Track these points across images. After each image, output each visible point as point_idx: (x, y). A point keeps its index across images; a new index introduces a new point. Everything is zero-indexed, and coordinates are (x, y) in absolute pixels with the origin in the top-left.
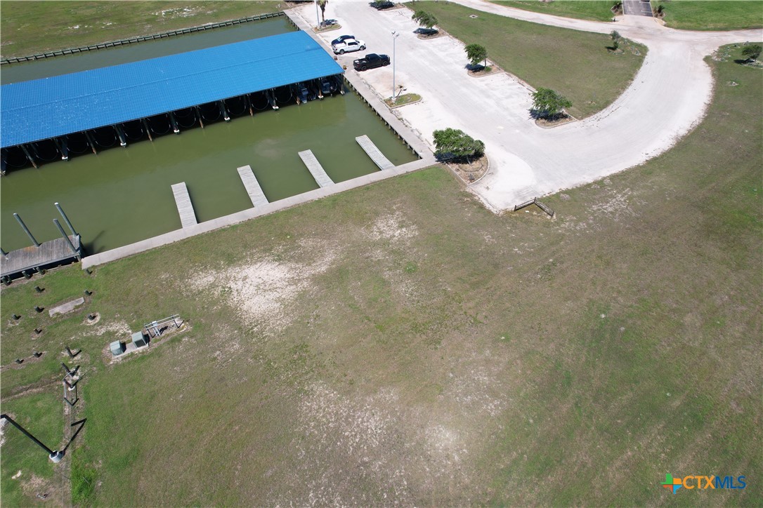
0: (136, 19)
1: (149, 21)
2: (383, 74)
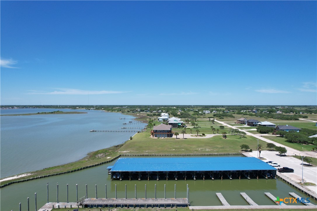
0: (191, 150)
1: (195, 151)
2: (292, 175)
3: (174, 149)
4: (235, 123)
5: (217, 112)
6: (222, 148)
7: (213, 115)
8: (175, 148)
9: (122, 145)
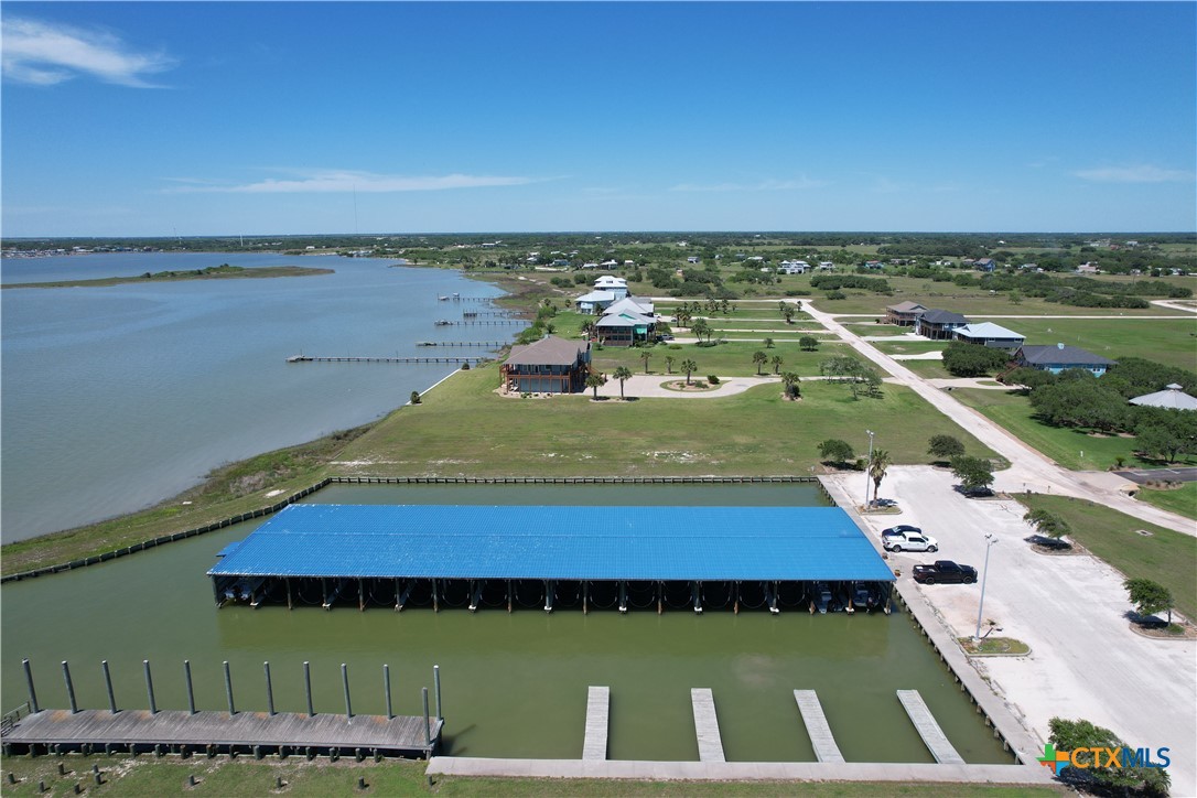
0: (622, 456)
1: (636, 461)
2: (961, 597)
3: (553, 450)
4: (878, 321)
5: (834, 266)
6: (748, 448)
7: (811, 283)
8: (559, 449)
9: (366, 430)
